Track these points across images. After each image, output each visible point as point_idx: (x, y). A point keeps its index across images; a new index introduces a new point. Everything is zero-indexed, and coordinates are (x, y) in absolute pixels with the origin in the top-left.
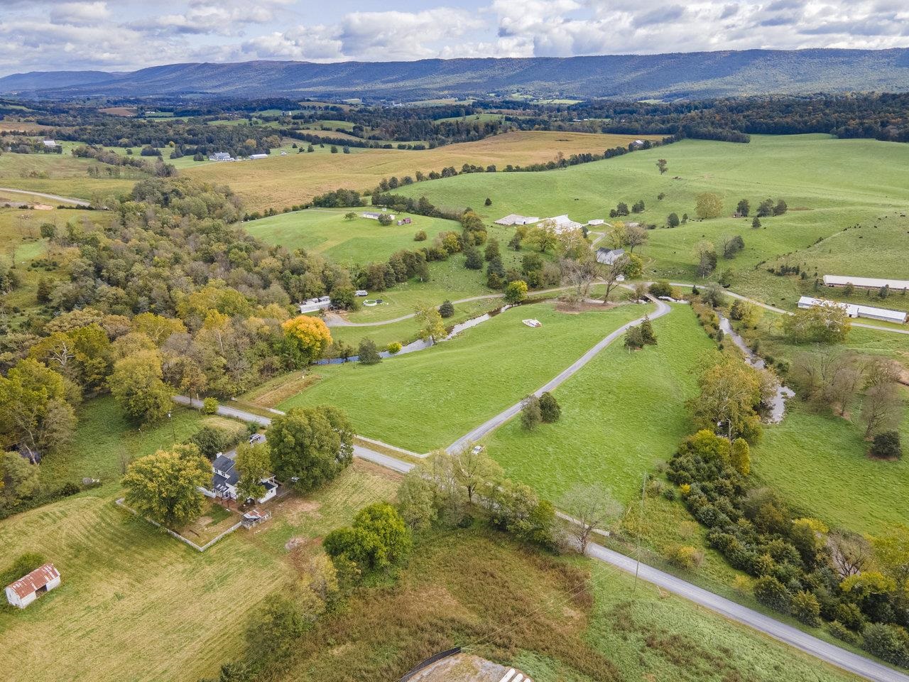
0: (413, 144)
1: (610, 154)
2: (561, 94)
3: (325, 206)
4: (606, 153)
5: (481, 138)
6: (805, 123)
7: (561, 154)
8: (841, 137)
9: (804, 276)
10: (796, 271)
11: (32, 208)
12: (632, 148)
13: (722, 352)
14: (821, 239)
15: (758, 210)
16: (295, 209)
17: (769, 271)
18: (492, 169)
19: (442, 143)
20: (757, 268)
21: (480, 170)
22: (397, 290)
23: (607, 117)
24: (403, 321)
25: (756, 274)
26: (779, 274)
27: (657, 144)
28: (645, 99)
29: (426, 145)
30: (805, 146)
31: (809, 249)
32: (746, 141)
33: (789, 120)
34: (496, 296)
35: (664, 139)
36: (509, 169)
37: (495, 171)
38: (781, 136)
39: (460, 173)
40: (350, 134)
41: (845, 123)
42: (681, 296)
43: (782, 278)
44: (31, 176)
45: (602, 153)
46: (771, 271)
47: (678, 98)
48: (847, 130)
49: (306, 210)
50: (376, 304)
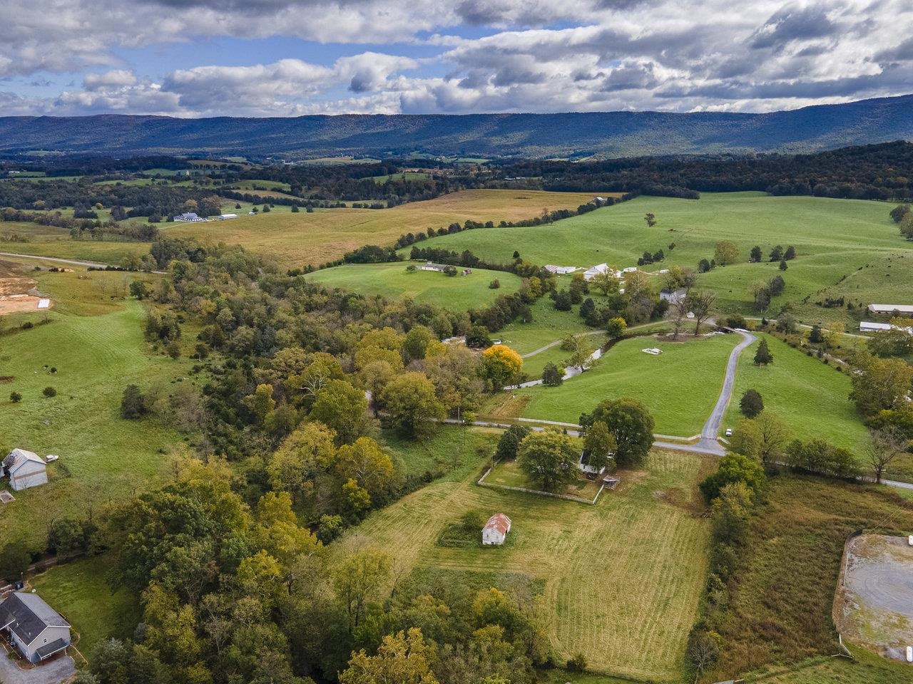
0: (370, 203)
1: (583, 210)
2: (463, 152)
3: (358, 263)
4: (579, 209)
5: (433, 197)
6: (741, 181)
7: (546, 211)
8: (776, 194)
9: (850, 307)
10: (841, 302)
11: (63, 271)
12: (599, 204)
13: (829, 365)
14: (845, 277)
15: (770, 256)
16: (329, 265)
17: (817, 304)
18: (489, 225)
19: (399, 203)
20: (805, 302)
21: (479, 226)
22: (508, 330)
23: (535, 176)
24: (538, 354)
25: (806, 306)
26: (826, 306)
27: (618, 201)
28: (551, 157)
29: (385, 203)
30: (755, 202)
31: (838, 285)
32: (697, 198)
33: (724, 178)
34: (597, 332)
35: (623, 196)
36: (503, 225)
37: (492, 227)
38: (721, 194)
39: (464, 229)
40: (288, 193)
41: (777, 183)
42: (754, 327)
43: (830, 310)
44: (12, 240)
45: (575, 210)
46: (819, 304)
47: (584, 157)
48: (781, 188)
49: (339, 267)
50: (500, 343)
